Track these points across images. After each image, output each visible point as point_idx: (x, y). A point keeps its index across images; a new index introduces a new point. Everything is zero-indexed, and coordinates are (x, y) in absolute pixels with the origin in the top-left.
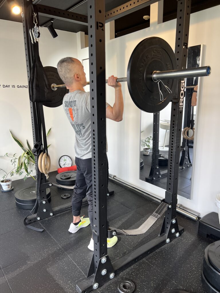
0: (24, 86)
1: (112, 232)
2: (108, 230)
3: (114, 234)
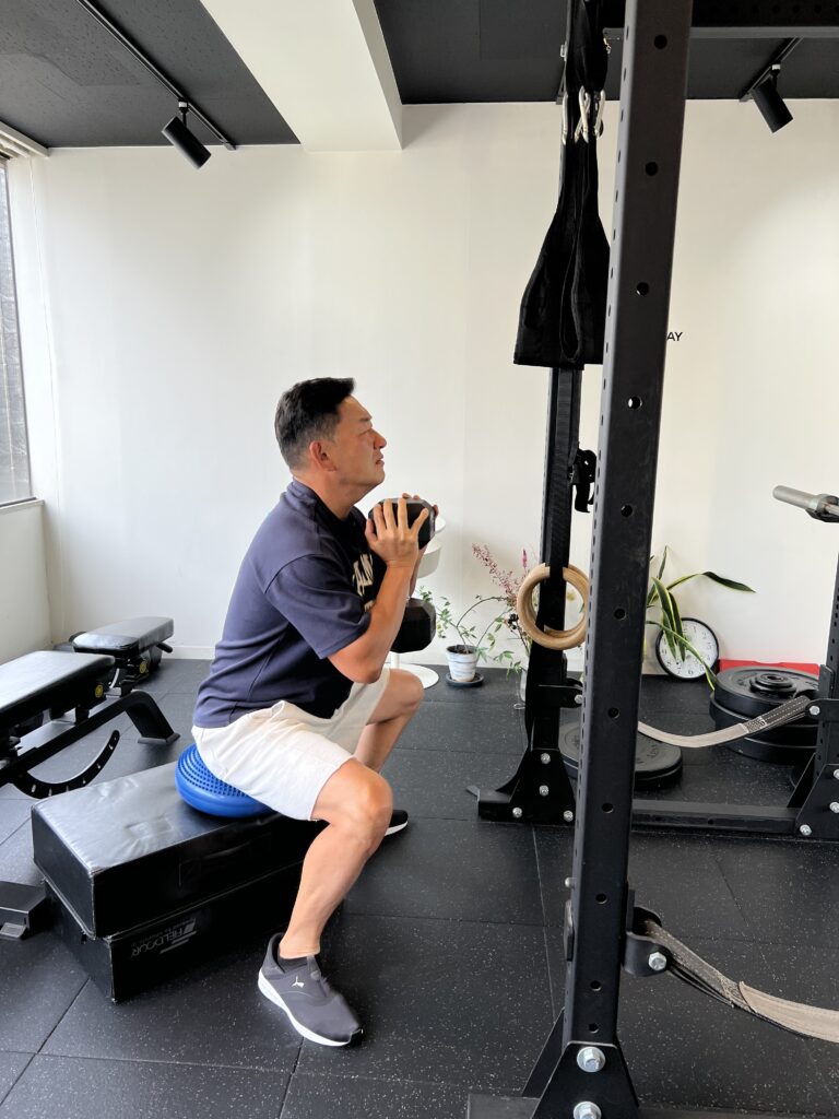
1: (646, 948)
2: (629, 930)
3: (654, 961)
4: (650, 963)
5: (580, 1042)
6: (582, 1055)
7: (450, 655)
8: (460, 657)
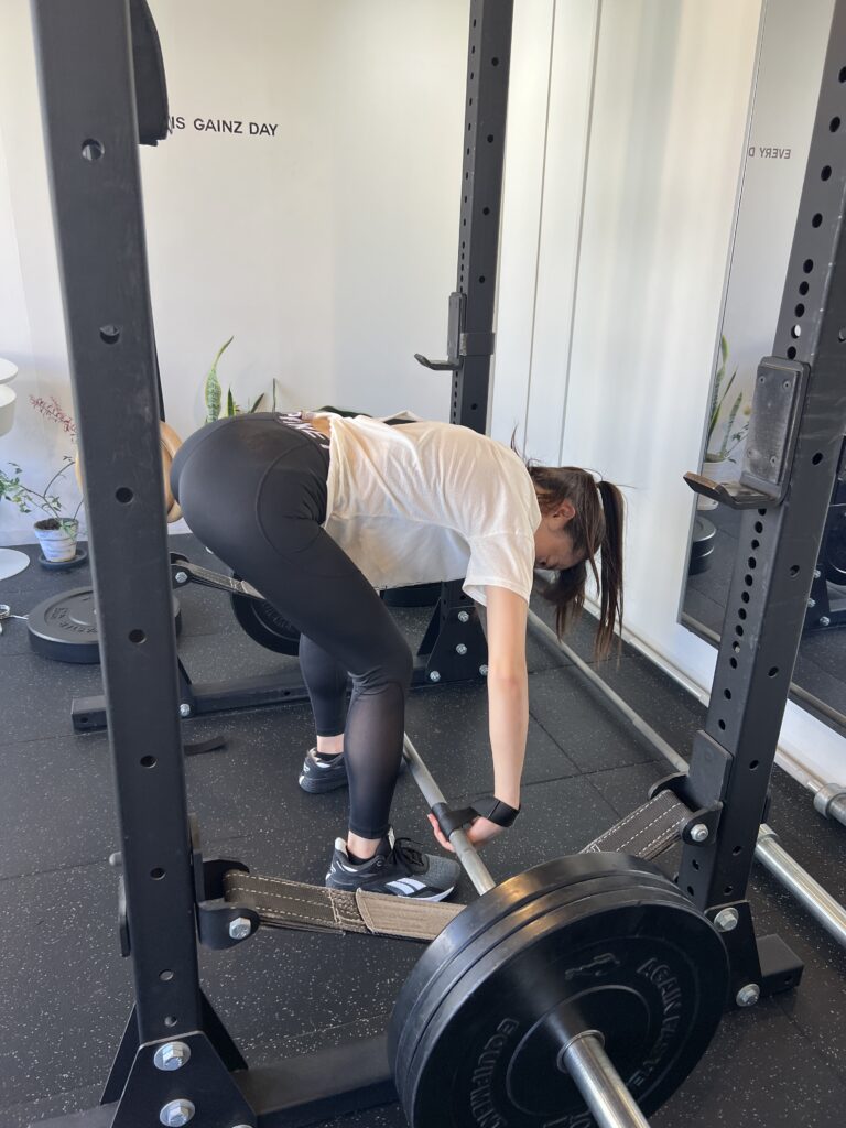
0: (224, 123)
1: (225, 917)
2: (201, 901)
3: (235, 930)
4: (231, 935)
5: (154, 1042)
6: (161, 1055)
7: (38, 534)
8: (52, 534)
